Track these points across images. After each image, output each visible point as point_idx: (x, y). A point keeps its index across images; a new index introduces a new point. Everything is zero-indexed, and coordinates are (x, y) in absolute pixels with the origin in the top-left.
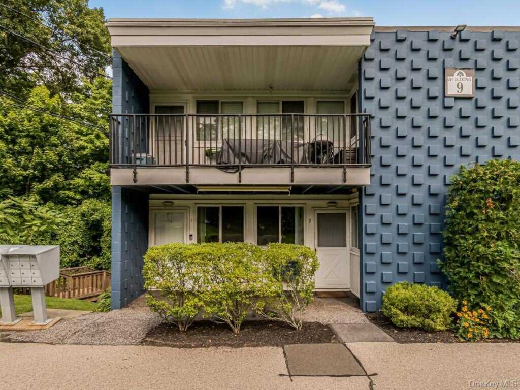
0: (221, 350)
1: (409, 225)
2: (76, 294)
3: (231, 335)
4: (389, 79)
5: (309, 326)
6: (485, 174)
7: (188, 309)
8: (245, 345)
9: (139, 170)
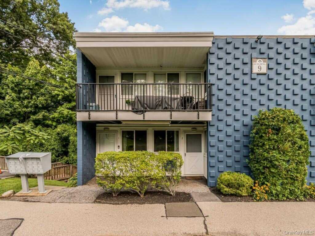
0: (134, 205)
1: (232, 141)
2: (56, 178)
3: (139, 198)
4: (223, 64)
5: (179, 194)
6: (269, 116)
7: (117, 186)
8: (146, 203)
9: (91, 113)
